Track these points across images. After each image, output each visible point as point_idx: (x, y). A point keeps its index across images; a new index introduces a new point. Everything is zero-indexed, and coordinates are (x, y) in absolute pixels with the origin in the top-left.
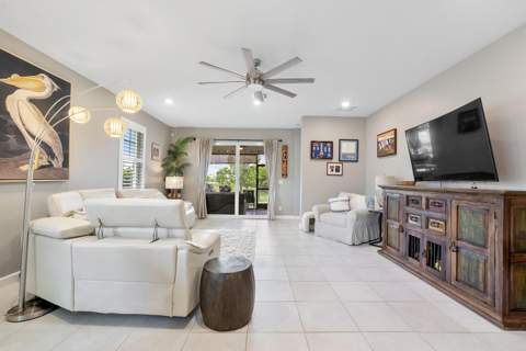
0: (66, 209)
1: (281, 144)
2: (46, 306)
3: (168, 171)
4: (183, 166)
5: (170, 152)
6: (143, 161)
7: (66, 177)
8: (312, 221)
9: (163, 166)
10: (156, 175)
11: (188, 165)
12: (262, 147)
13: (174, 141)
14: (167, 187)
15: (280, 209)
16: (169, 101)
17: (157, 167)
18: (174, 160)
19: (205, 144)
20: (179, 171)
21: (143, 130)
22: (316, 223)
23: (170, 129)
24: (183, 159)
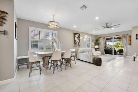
0: (80, 50)
1: (128, 35)
2: (79, 60)
3: (96, 44)
4: (99, 43)
5: (96, 41)
6: (90, 43)
7: (80, 46)
8: (135, 58)
9: (95, 43)
10: (93, 45)
11: (100, 43)
12: (121, 37)
13: (97, 38)
14: (95, 48)
15: (128, 54)
16: (94, 32)
17: (93, 44)
18: (97, 42)
19: (104, 38)
20: (98, 44)
21: (90, 37)
22: (136, 58)
23: (96, 36)
24: (99, 42)
